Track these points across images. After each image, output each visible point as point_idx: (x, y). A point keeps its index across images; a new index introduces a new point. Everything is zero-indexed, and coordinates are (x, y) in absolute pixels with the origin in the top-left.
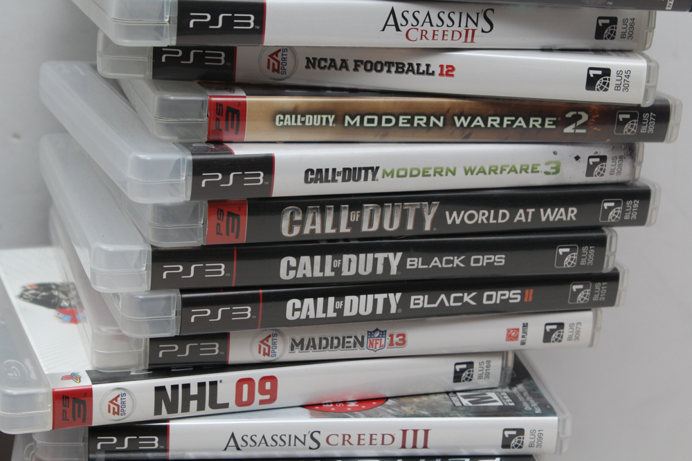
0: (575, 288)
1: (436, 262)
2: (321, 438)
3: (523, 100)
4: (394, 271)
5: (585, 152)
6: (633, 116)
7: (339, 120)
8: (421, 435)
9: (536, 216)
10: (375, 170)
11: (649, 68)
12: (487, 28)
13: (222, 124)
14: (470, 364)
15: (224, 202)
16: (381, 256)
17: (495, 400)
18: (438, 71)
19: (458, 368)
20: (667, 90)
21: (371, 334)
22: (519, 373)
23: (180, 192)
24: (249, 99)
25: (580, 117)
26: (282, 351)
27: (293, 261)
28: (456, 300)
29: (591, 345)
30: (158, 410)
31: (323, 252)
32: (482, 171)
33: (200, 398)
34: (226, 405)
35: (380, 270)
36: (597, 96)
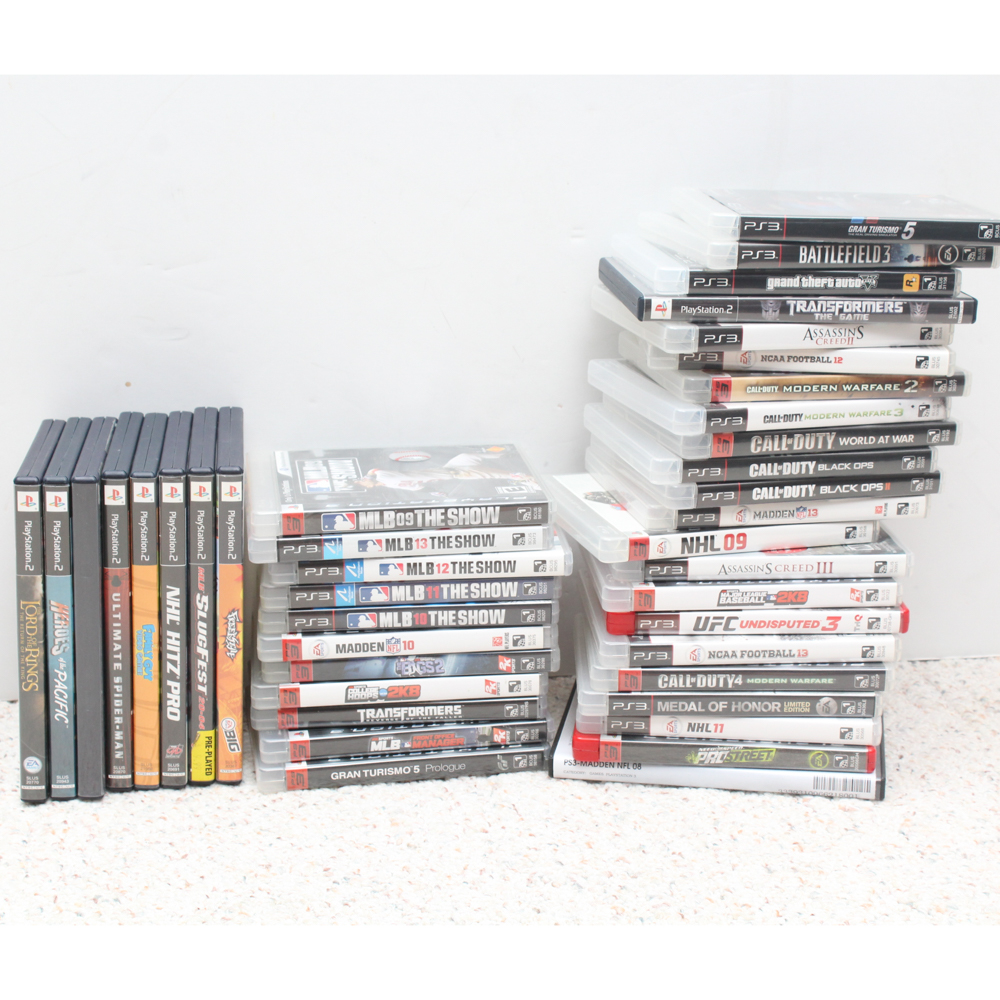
0: (914, 482)
1: (834, 466)
2: (772, 567)
3: (881, 375)
4: (811, 472)
5: (918, 403)
6: (944, 382)
7: (781, 389)
8: (828, 565)
9: (890, 440)
10: (801, 416)
11: (950, 356)
12: (860, 336)
13: (719, 393)
14: (855, 528)
15: (721, 434)
16: (804, 464)
17: (869, 548)
18: (833, 360)
19: (848, 530)
20: (962, 366)
21: (798, 509)
22: (883, 536)
23: (700, 428)
24: (733, 379)
25: (913, 383)
26: (749, 519)
27: (756, 466)
28: (846, 489)
29: (925, 516)
30: (683, 552)
31: (772, 461)
32: (859, 415)
33: (705, 545)
34: (719, 550)
35: (803, 471)
36: (922, 372)
